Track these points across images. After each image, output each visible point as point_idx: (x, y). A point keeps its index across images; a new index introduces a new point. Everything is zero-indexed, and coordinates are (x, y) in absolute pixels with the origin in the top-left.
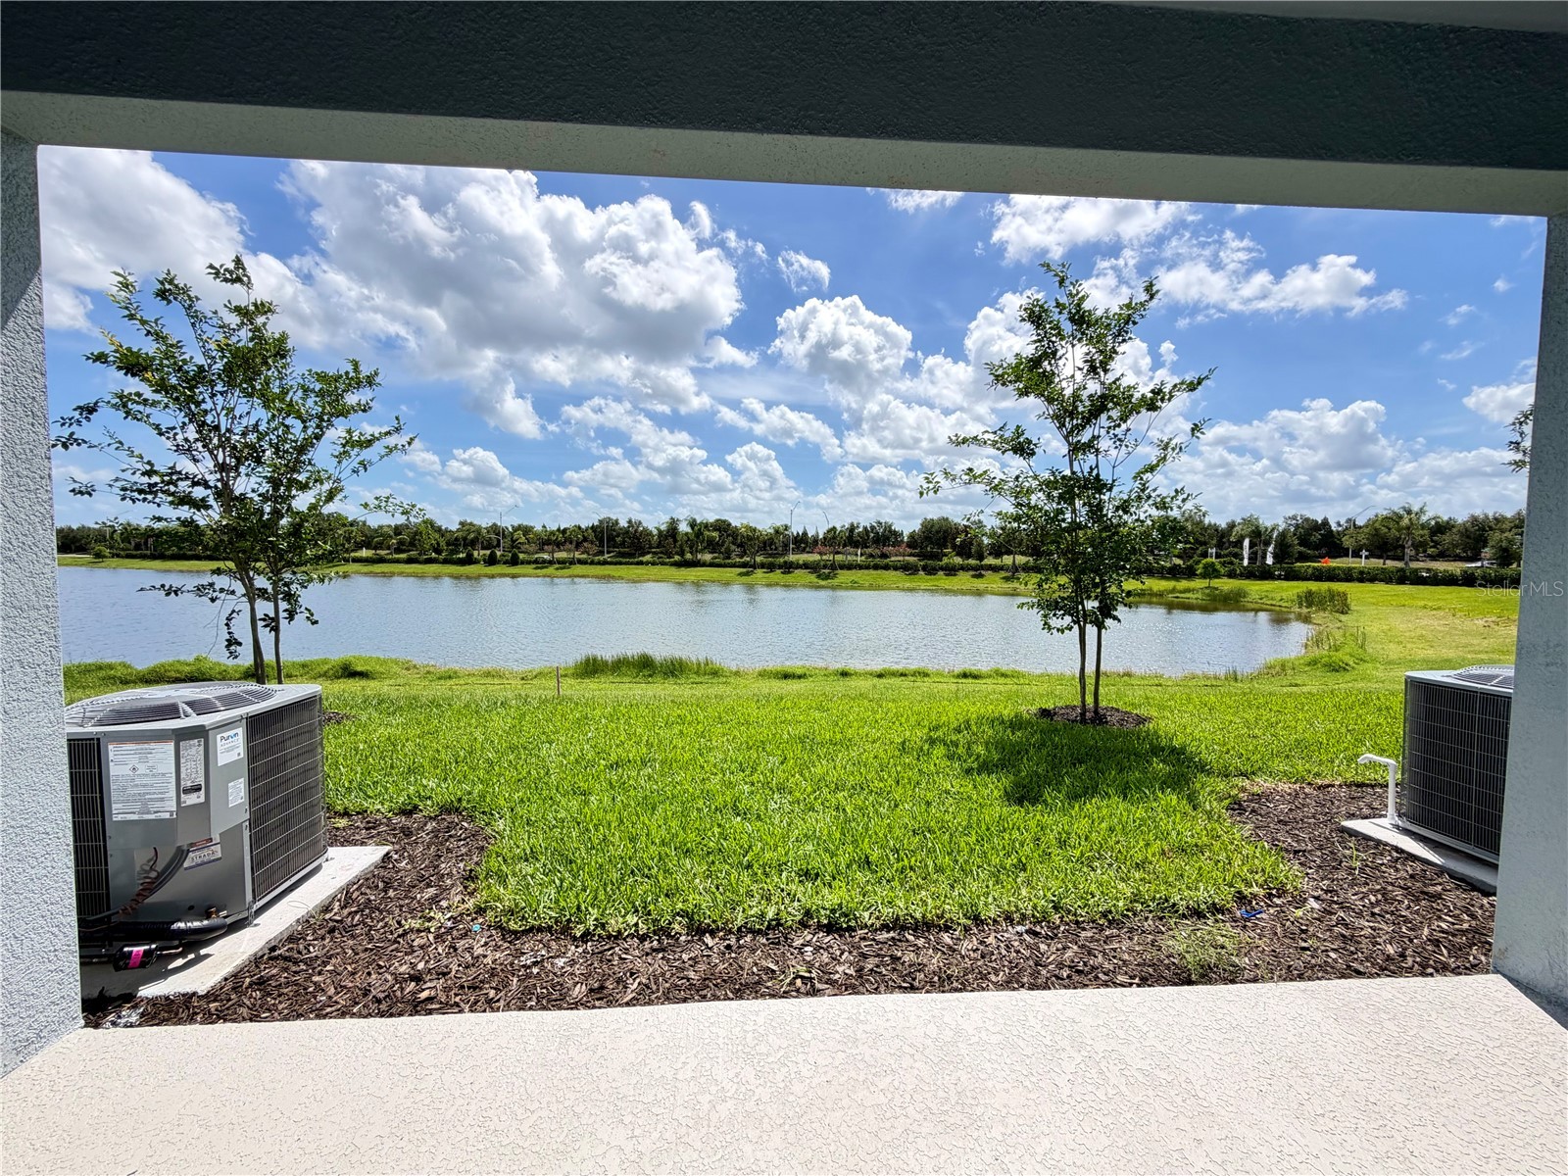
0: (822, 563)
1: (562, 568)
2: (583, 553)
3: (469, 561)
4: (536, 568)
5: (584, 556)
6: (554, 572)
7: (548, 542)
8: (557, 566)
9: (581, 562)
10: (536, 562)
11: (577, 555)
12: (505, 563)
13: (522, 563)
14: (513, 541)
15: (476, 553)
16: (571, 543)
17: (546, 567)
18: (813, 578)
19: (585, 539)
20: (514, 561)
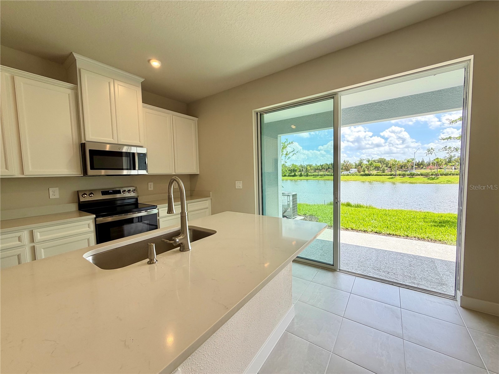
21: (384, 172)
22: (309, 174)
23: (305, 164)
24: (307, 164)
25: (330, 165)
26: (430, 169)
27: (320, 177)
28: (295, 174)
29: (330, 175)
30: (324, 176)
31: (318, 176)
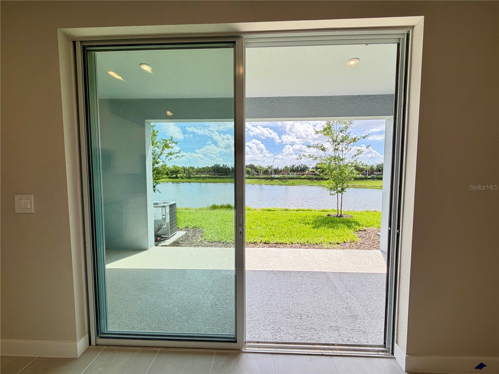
0: (283, 177)
1: (203, 180)
2: (209, 175)
3: (177, 177)
4: (196, 180)
5: (210, 176)
6: (201, 181)
7: (199, 172)
8: (202, 179)
9: (209, 178)
10: (196, 177)
11: (208, 176)
12: (187, 178)
13: (192, 178)
14: (189, 171)
15: (178, 175)
16: (206, 172)
17: (199, 179)
18: (280, 182)
19: (210, 171)
20: (189, 178)
21: (254, 176)
22: (191, 176)
23: (187, 166)
24: (189, 166)
25: (211, 168)
26: (283, 174)
27: (202, 180)
28: (177, 176)
29: (211, 177)
30: (206, 178)
31: (200, 178)
